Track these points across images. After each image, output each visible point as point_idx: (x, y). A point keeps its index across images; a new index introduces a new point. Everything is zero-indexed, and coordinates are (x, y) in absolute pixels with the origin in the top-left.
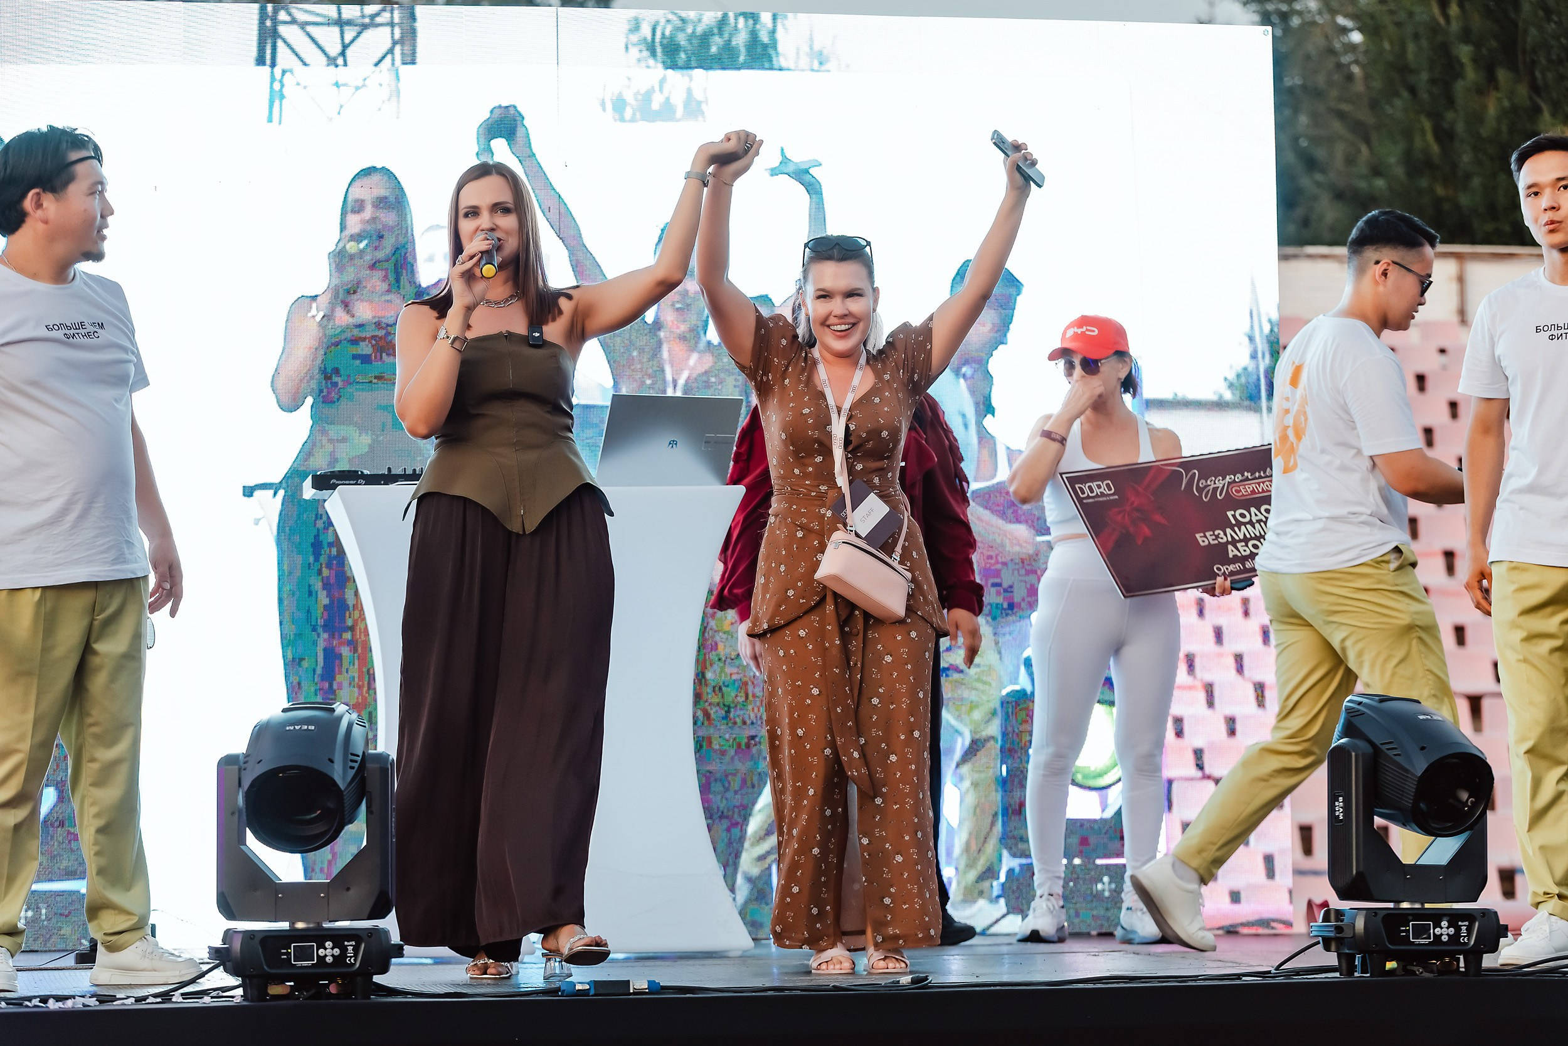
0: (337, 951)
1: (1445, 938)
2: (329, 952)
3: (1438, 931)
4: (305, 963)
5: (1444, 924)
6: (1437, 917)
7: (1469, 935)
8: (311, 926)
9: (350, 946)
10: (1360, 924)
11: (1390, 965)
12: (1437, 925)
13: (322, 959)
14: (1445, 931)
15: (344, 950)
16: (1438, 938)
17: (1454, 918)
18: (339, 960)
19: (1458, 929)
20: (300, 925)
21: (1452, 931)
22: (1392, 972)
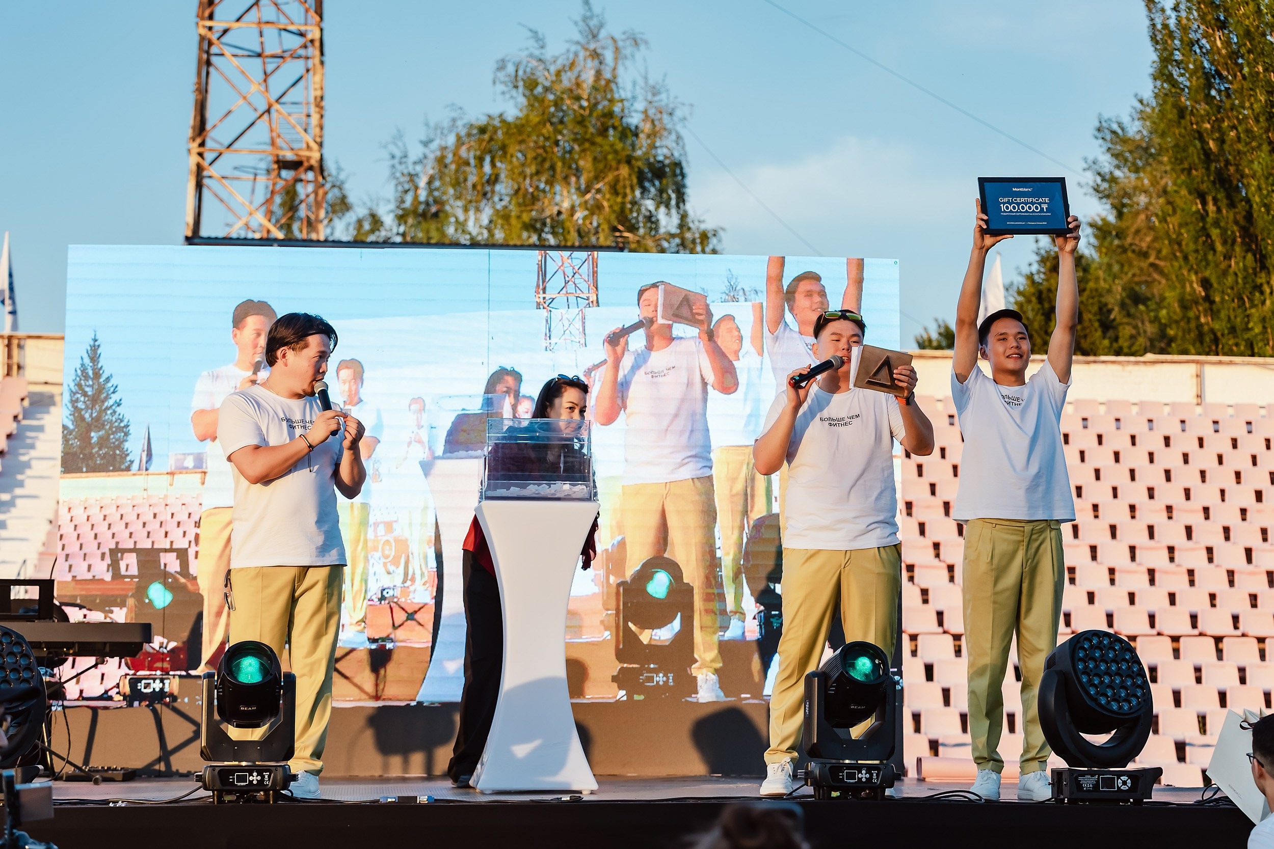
0: (259, 778)
1: (864, 780)
2: (255, 778)
3: (860, 776)
4: (242, 784)
5: (864, 772)
6: (859, 768)
7: (877, 778)
8: (249, 764)
9: (266, 774)
10: (817, 772)
11: (835, 794)
12: (860, 772)
13: (251, 782)
14: (863, 775)
15: (263, 777)
16: (860, 779)
17: (869, 768)
18: (261, 782)
19: (871, 775)
20: (244, 764)
21: (868, 776)
22: (837, 797)
